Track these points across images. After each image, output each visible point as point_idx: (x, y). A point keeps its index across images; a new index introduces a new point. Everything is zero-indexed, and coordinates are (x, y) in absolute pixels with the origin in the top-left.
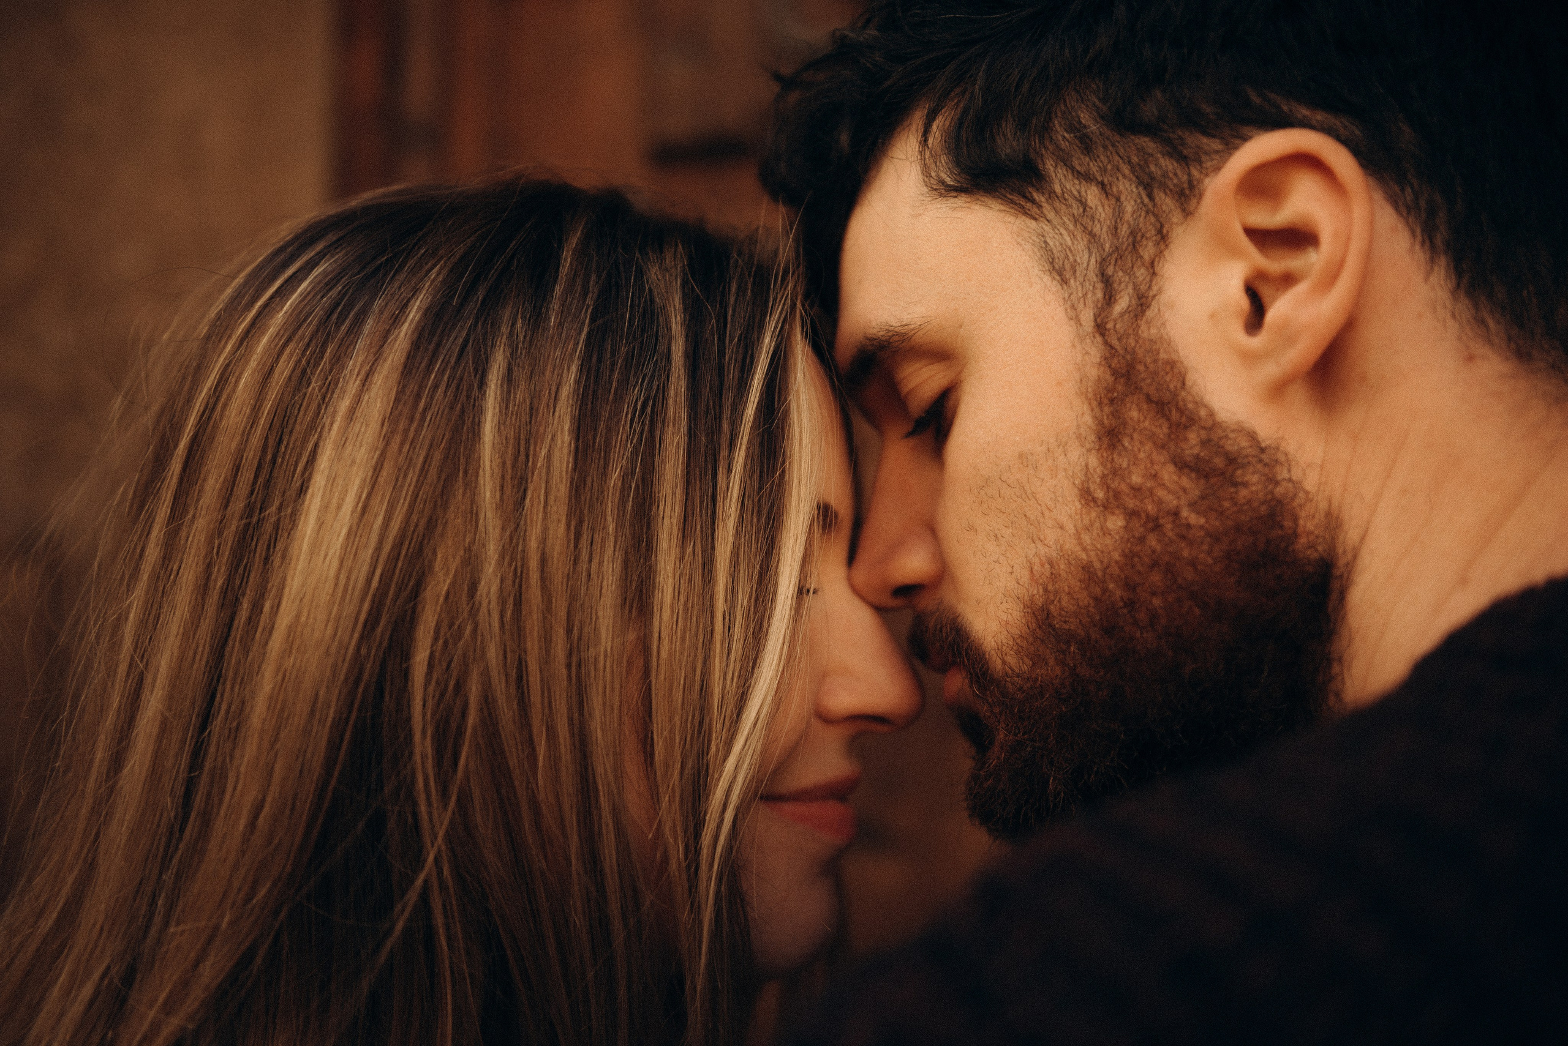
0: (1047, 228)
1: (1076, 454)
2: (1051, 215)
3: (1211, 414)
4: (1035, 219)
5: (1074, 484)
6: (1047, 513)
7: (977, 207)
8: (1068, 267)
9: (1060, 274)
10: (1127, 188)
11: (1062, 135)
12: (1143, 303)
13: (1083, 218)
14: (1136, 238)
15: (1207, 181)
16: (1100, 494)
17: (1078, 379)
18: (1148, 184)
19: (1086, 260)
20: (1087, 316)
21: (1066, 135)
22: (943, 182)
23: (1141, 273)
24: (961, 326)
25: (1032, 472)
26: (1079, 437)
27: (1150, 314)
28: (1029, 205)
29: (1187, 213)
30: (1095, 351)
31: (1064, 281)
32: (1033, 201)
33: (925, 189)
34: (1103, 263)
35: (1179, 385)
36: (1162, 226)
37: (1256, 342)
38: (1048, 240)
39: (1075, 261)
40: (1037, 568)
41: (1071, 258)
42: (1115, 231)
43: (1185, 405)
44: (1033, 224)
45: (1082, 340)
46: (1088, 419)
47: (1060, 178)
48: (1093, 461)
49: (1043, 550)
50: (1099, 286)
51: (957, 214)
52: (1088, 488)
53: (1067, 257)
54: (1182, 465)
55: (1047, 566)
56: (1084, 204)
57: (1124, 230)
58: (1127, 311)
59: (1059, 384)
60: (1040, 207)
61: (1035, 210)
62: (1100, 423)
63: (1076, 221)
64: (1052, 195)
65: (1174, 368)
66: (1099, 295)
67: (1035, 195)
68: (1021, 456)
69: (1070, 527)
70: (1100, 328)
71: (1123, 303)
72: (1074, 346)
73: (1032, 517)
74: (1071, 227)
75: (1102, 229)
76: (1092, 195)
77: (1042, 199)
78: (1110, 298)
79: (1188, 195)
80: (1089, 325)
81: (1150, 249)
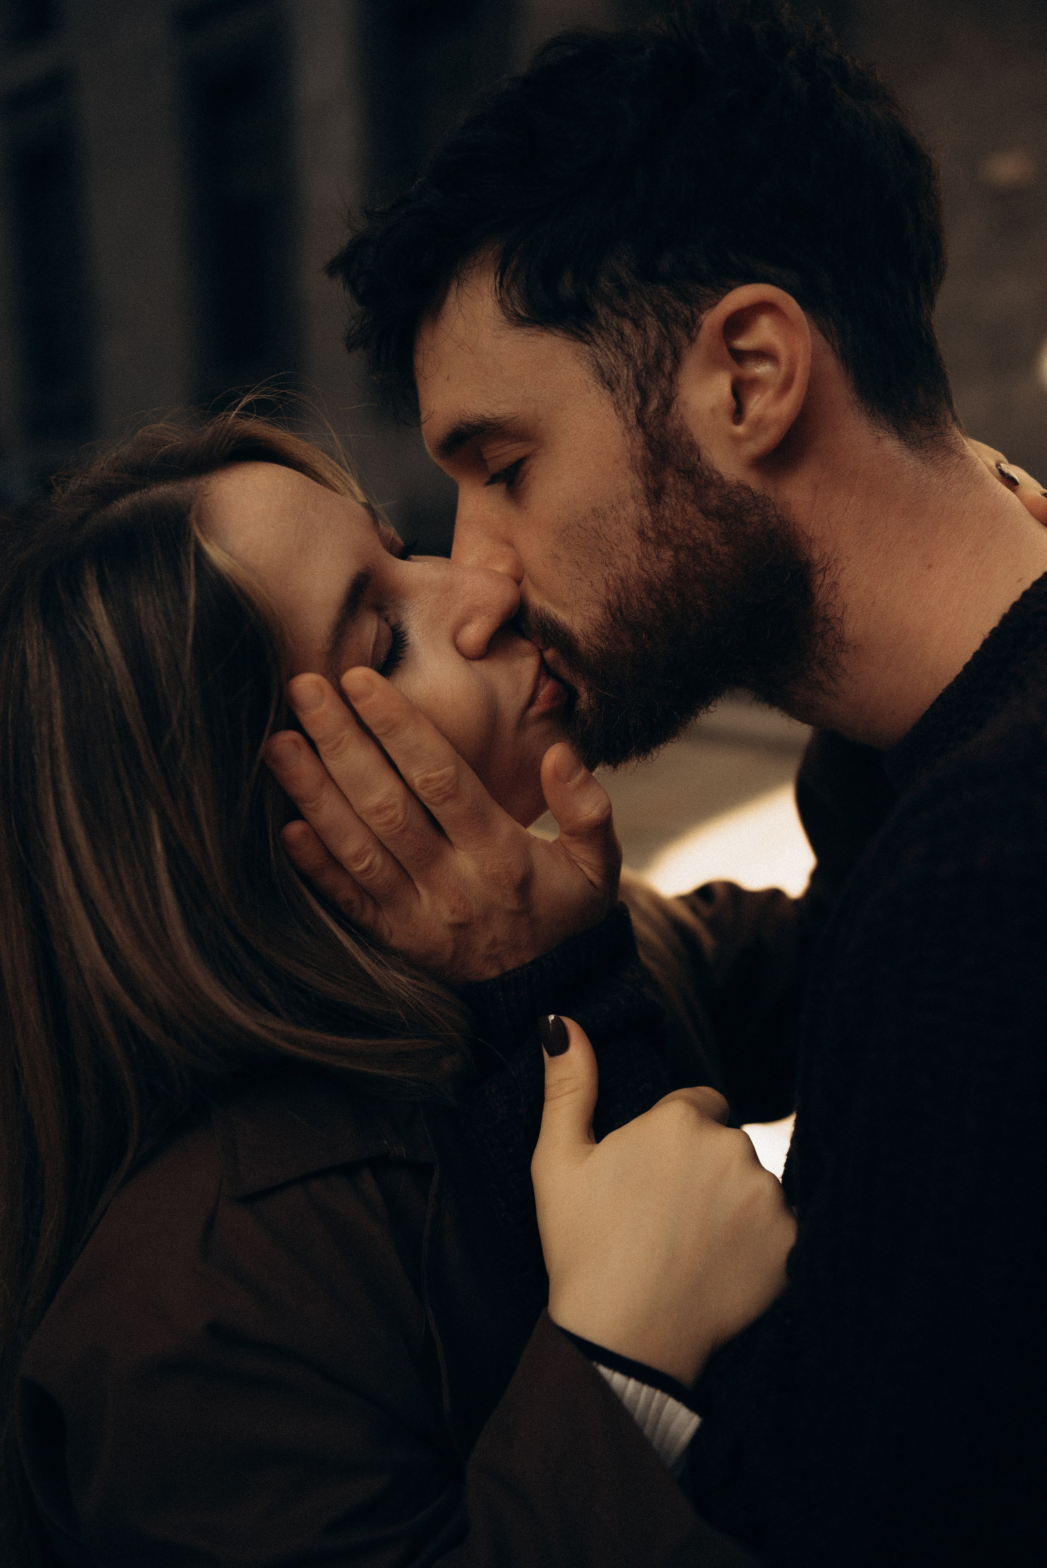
0: (597, 351)
1: (631, 508)
2: (599, 341)
3: (721, 477)
4: (588, 344)
5: (632, 528)
6: (615, 547)
7: (546, 335)
8: (613, 378)
9: (608, 384)
10: (652, 323)
11: (605, 284)
12: (667, 403)
13: (622, 341)
14: (659, 357)
15: (703, 317)
16: (651, 534)
17: (629, 458)
18: (665, 320)
19: (626, 373)
20: (631, 413)
21: (607, 284)
22: (519, 315)
23: (663, 383)
24: (540, 421)
25: (602, 521)
26: (633, 497)
27: (673, 410)
28: (583, 334)
29: (692, 340)
30: (640, 438)
31: (613, 390)
32: (588, 332)
33: (503, 317)
34: (637, 377)
35: (696, 458)
36: (675, 348)
37: (740, 429)
38: (598, 359)
39: (618, 374)
40: (611, 583)
41: (616, 373)
42: (644, 354)
43: (703, 472)
44: (587, 348)
45: (630, 431)
46: (639, 485)
47: (603, 312)
48: (646, 513)
49: (614, 571)
50: (637, 392)
51: (531, 339)
52: (643, 530)
53: (612, 372)
54: (706, 512)
55: (618, 581)
56: (622, 334)
57: (651, 352)
58: (658, 409)
59: (616, 462)
60: (591, 336)
61: (588, 338)
62: (647, 487)
63: (616, 346)
64: (600, 327)
65: (693, 448)
66: (638, 400)
67: (588, 326)
68: (594, 510)
69: (634, 557)
70: (640, 422)
71: (654, 405)
72: (624, 435)
73: (604, 550)
74: (613, 350)
75: (635, 351)
76: (628, 328)
77: (592, 330)
78: (645, 401)
79: (691, 327)
80: (633, 421)
81: (668, 365)
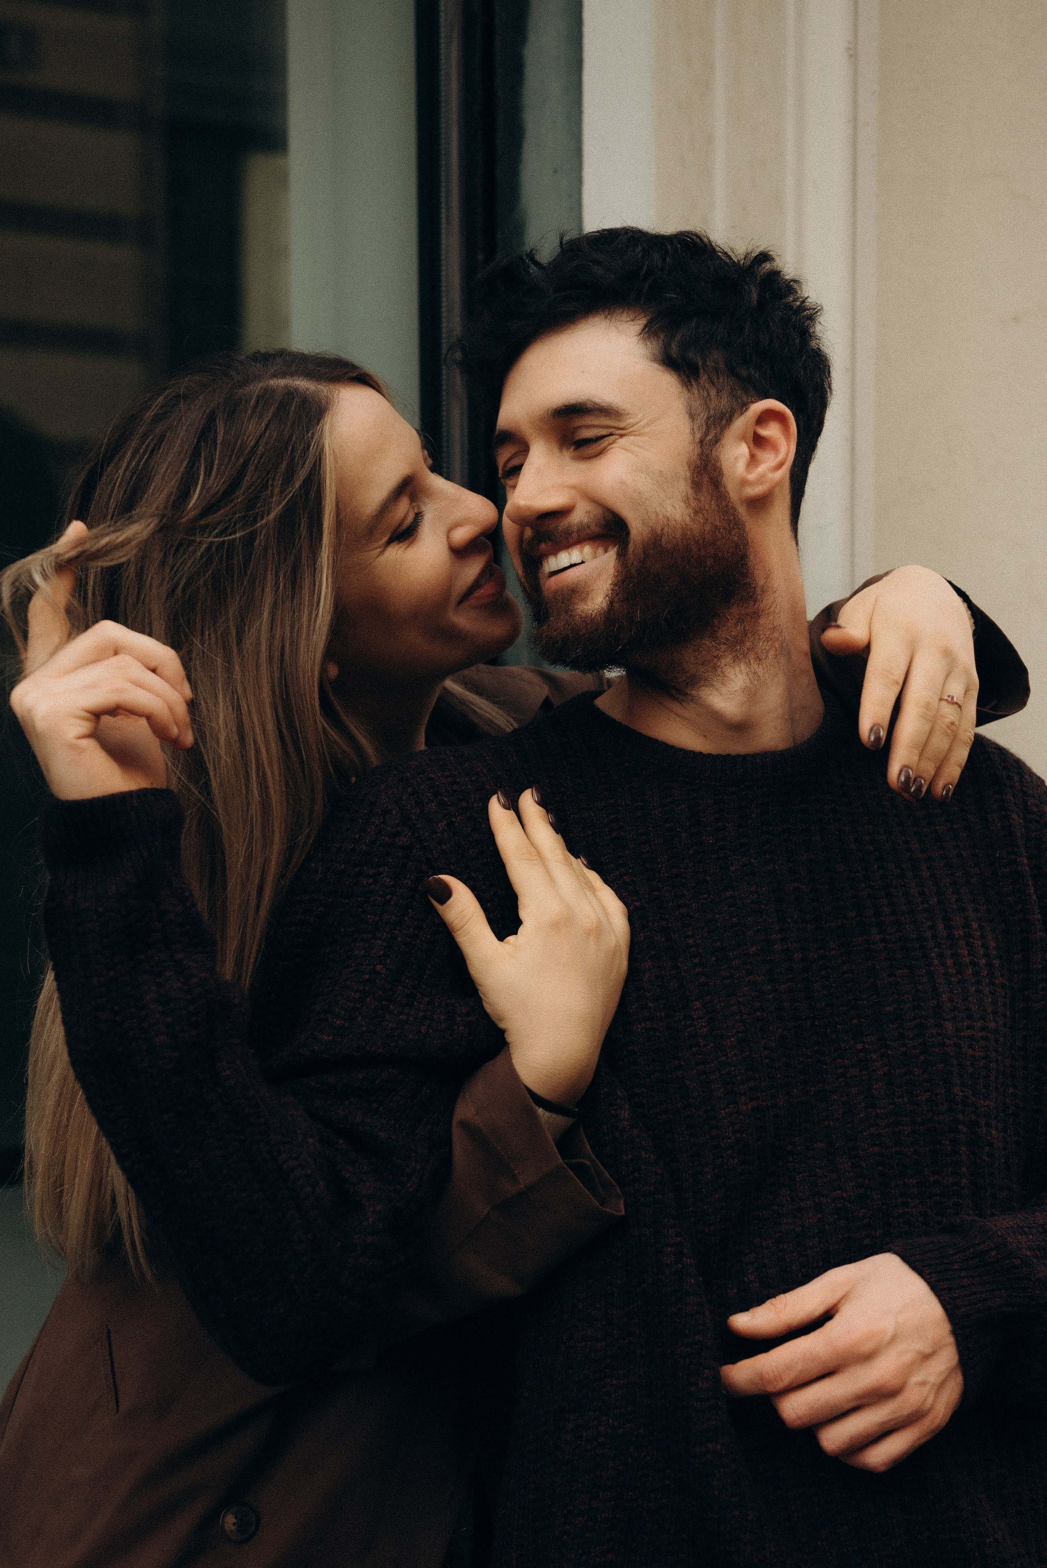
3: (729, 497)
5: (681, 495)
10: (726, 396)
11: (710, 363)
12: (717, 440)
13: (707, 397)
16: (692, 504)
18: (733, 396)
19: (704, 416)
20: (698, 436)
21: (712, 363)
23: (718, 429)
25: (664, 480)
29: (742, 414)
30: (698, 450)
32: (692, 385)
34: (707, 420)
36: (731, 415)
37: (748, 477)
42: (716, 410)
43: (722, 489)
44: (687, 392)
46: (689, 474)
47: (704, 378)
50: (705, 427)
52: (687, 499)
55: (665, 519)
56: (709, 394)
57: (720, 411)
58: (711, 441)
60: (692, 387)
61: (690, 387)
63: (703, 399)
66: (704, 430)
68: (661, 471)
70: (701, 441)
71: (710, 437)
72: (690, 444)
74: (701, 400)
75: (712, 406)
76: (713, 393)
77: (694, 383)
78: (706, 434)
79: (744, 407)
80: (697, 440)
81: (724, 422)
